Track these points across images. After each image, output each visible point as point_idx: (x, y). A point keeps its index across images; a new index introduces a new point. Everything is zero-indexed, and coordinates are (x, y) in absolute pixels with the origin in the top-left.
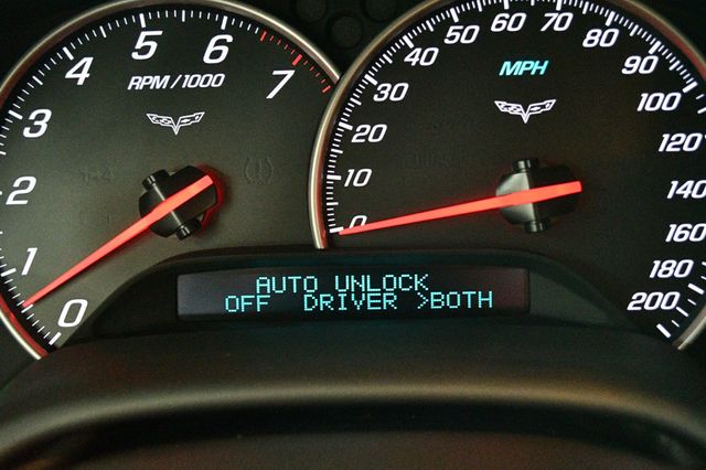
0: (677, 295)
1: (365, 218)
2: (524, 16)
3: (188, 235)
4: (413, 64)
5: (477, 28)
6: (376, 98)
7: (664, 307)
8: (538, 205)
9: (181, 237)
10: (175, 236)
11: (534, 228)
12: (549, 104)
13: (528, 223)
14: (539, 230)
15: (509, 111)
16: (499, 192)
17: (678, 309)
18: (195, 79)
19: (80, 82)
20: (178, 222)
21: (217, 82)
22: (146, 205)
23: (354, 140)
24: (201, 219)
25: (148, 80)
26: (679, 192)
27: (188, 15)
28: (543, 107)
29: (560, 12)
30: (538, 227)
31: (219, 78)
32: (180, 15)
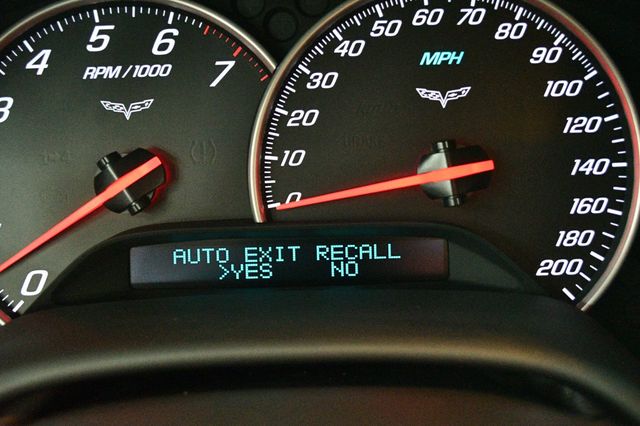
0: (581, 262)
1: (299, 195)
2: (442, 11)
3: (139, 211)
4: (342, 55)
5: (400, 23)
6: (309, 86)
7: (568, 273)
8: (456, 182)
9: (133, 213)
10: (127, 212)
11: (452, 203)
12: (465, 91)
13: (446, 199)
14: (456, 205)
15: (429, 97)
16: (420, 171)
17: (581, 274)
18: (145, 69)
19: (40, 73)
20: (130, 199)
21: (165, 72)
22: (101, 184)
23: (289, 124)
24: (150, 196)
25: (101, 70)
26: (582, 169)
27: (137, 11)
28: (460, 93)
29: (474, 8)
30: (455, 201)
31: (166, 68)
32: (130, 11)
